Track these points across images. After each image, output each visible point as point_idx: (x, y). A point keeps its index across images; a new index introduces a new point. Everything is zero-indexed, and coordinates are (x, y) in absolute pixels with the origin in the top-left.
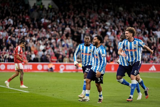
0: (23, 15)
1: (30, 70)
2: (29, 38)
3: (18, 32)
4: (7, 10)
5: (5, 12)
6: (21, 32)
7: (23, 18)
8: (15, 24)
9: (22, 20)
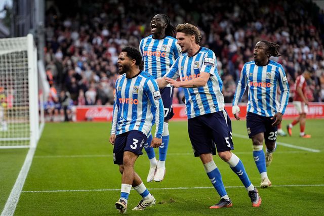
0: (305, 24)
1: (318, 115)
2: (317, 62)
3: (299, 54)
4: (279, 18)
5: (275, 20)
6: (302, 54)
7: (305, 30)
8: (293, 39)
9: (303, 32)
